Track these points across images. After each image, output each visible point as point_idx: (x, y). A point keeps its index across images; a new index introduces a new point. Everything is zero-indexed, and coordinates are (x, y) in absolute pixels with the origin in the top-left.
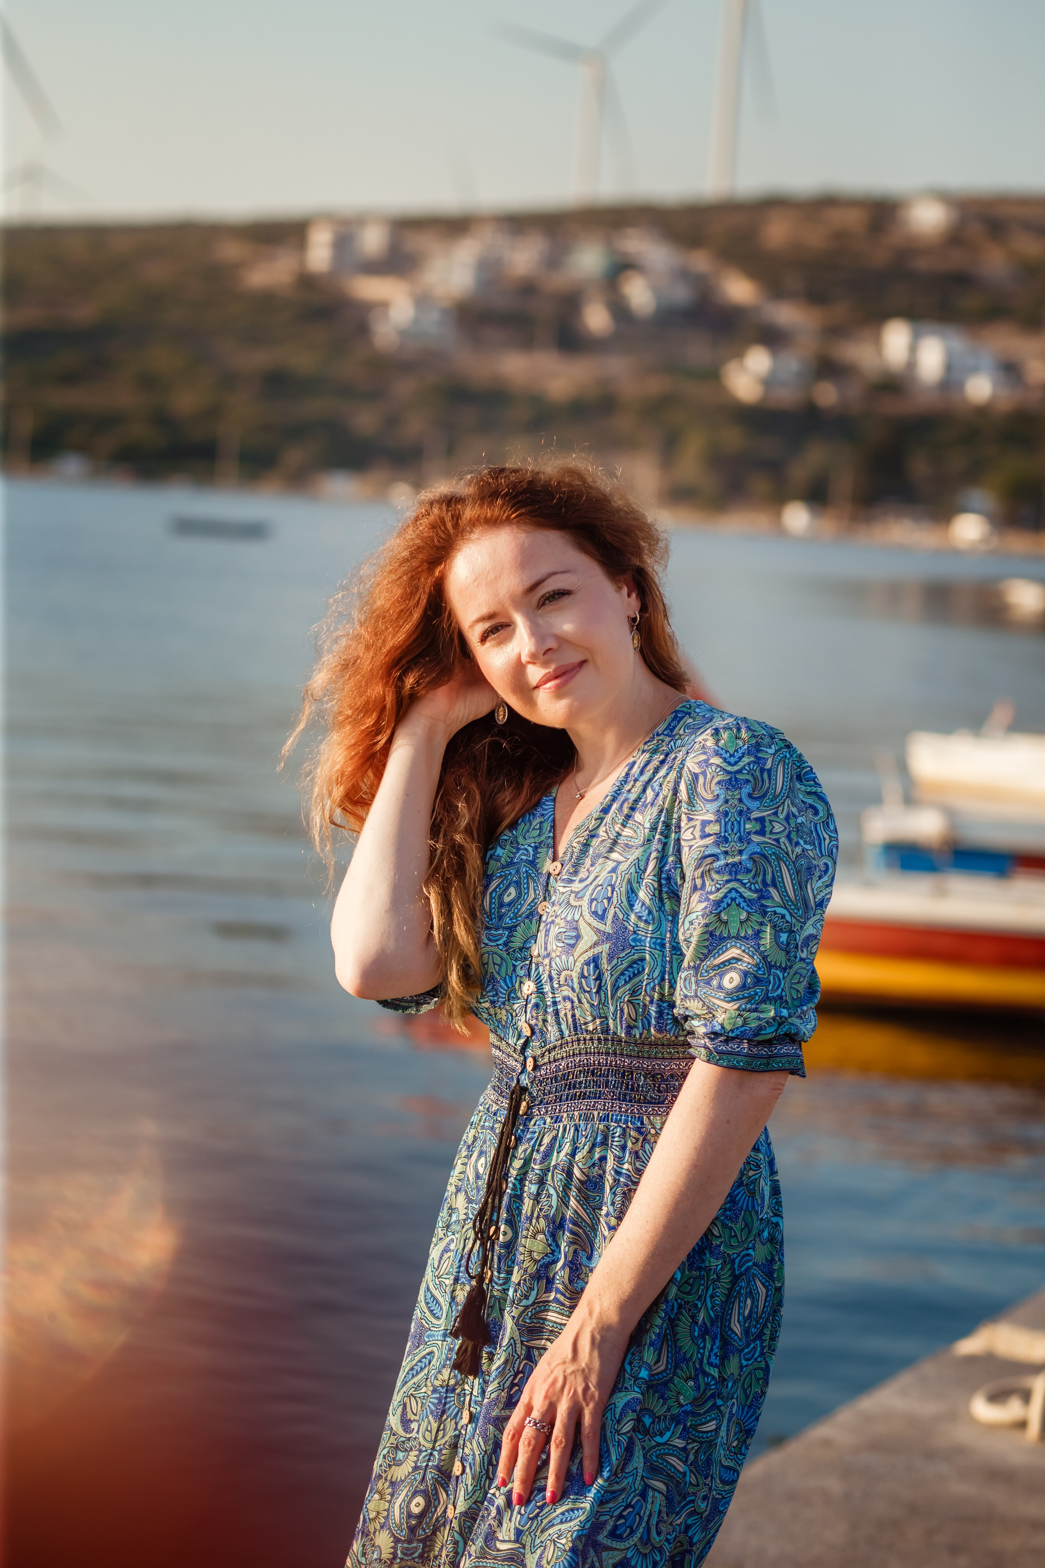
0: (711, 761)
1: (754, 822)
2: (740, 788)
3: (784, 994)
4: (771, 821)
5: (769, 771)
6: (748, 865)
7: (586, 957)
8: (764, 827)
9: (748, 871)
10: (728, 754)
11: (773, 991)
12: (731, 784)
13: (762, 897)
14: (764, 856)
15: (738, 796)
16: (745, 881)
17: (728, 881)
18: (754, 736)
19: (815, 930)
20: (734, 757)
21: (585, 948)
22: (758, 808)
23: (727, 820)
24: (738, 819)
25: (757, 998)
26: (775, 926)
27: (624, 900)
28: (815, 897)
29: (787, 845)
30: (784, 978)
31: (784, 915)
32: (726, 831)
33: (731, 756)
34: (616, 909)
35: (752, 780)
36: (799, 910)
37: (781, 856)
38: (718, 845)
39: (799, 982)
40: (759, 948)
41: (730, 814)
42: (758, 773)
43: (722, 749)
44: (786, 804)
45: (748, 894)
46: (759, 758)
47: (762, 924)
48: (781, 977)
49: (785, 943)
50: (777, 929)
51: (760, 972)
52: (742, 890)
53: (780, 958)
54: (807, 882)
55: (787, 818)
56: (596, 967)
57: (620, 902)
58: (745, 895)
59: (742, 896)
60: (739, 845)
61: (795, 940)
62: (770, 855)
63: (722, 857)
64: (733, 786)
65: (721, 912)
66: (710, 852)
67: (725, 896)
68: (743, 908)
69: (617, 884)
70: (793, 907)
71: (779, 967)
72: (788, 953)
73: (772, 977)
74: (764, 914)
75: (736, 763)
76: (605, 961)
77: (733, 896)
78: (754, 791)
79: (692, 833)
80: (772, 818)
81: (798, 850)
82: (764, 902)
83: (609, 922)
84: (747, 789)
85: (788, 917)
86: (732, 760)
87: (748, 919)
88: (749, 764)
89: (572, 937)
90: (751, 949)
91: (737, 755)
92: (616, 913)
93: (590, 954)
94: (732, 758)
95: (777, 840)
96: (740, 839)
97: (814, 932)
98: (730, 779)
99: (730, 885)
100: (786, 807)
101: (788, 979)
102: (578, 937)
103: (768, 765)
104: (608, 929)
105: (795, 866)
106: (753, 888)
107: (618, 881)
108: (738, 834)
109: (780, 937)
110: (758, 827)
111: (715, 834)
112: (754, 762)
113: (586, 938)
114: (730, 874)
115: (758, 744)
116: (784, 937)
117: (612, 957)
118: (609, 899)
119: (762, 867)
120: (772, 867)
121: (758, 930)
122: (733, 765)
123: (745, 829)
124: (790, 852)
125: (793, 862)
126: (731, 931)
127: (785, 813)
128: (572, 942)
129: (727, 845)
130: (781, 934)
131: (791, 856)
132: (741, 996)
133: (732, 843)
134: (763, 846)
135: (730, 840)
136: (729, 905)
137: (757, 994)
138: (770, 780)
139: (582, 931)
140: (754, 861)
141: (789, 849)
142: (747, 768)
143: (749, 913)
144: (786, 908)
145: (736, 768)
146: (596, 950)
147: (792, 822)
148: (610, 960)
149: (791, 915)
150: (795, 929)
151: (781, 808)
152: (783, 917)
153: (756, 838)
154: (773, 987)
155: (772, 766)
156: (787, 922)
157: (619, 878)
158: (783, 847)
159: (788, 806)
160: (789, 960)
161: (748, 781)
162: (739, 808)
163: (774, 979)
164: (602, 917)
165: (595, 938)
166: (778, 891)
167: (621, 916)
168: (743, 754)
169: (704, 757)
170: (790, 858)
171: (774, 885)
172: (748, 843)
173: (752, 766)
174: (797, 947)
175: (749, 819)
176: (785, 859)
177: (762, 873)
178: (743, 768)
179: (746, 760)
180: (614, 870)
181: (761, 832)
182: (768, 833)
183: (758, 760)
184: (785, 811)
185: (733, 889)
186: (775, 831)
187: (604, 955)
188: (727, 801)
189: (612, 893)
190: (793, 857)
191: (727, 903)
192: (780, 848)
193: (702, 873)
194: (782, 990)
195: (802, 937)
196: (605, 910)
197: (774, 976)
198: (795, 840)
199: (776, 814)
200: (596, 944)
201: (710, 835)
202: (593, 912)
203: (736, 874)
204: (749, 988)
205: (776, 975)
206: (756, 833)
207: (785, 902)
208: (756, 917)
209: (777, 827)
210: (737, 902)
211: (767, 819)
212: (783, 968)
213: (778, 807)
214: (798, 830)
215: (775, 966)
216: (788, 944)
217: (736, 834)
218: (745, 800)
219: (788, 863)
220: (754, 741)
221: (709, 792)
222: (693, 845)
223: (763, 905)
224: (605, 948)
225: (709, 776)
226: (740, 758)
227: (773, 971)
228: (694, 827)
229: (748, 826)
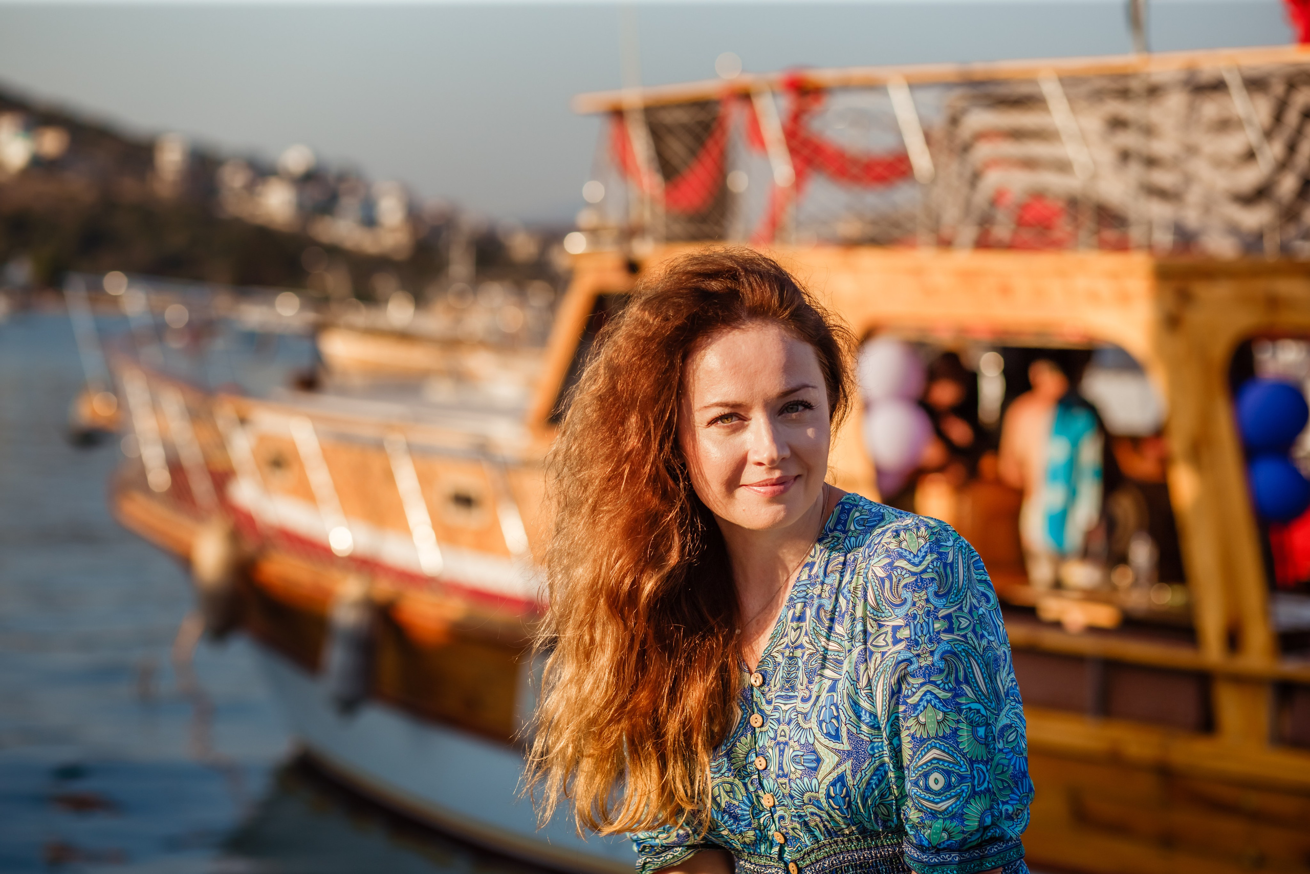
0: (896, 564)
1: (942, 621)
2: (926, 588)
3: (990, 786)
4: (957, 617)
5: (951, 564)
6: (941, 666)
7: (831, 778)
8: (951, 623)
9: (941, 671)
10: (912, 555)
11: (980, 785)
12: (917, 585)
13: (956, 696)
14: (955, 654)
15: (925, 597)
16: (938, 683)
17: (922, 685)
18: (933, 533)
19: (1009, 720)
20: (918, 557)
21: (829, 770)
22: (944, 606)
23: (916, 622)
24: (927, 620)
25: (964, 795)
26: (971, 722)
27: (852, 714)
28: (1004, 688)
29: (974, 639)
30: (987, 771)
31: (979, 710)
32: (916, 634)
33: (915, 556)
34: (847, 725)
35: (937, 578)
36: (992, 703)
37: (970, 651)
38: (910, 649)
39: (1003, 772)
40: (958, 746)
41: (918, 616)
42: (942, 570)
43: (906, 550)
44: (968, 596)
45: (942, 694)
46: (940, 554)
47: (958, 722)
48: (985, 770)
49: (983, 737)
50: (974, 725)
51: (962, 770)
52: (936, 691)
53: (981, 752)
54: (996, 674)
55: (970, 612)
56: (844, 785)
57: (848, 718)
58: (940, 696)
59: (937, 697)
60: (929, 646)
61: (992, 732)
62: (960, 652)
63: (914, 659)
64: (919, 588)
65: (918, 715)
66: (902, 657)
67: (921, 700)
68: (939, 709)
69: (839, 702)
70: (986, 701)
71: (981, 761)
72: (987, 746)
73: (975, 772)
74: (960, 711)
75: (921, 562)
76: (850, 778)
77: (929, 699)
78: (939, 588)
79: (884, 640)
80: (958, 614)
81: (984, 643)
82: (958, 700)
83: (845, 740)
84: (932, 588)
85: (983, 711)
86: (917, 560)
87: (944, 719)
88: (932, 562)
89: (812, 761)
90: (951, 748)
91: (921, 555)
92: (848, 729)
93: (834, 775)
94: (916, 559)
95: (965, 636)
96: (931, 640)
97: (1008, 722)
98: (916, 580)
99: (924, 689)
100: (968, 600)
101: (991, 772)
102: (819, 760)
103: (950, 560)
104: (846, 746)
105: (983, 659)
106: (947, 687)
107: (839, 699)
108: (928, 635)
109: (977, 732)
110: (946, 625)
111: (906, 638)
112: (937, 559)
113: (827, 761)
114: (924, 677)
115: (938, 540)
116: (981, 731)
117: (856, 772)
118: (837, 718)
119: (954, 666)
120: (963, 664)
121: (955, 729)
122: (917, 565)
123: (934, 629)
124: (978, 646)
125: (981, 656)
126: (930, 732)
127: (968, 607)
128: (814, 765)
129: (918, 648)
130: (979, 729)
131: (978, 649)
132: (949, 796)
133: (923, 645)
134: (952, 644)
135: (921, 642)
136: (925, 708)
137: (963, 791)
138: (953, 573)
139: (822, 754)
140: (946, 660)
141: (976, 643)
142: (930, 566)
143: (945, 713)
144: (980, 703)
145: (921, 568)
146: (840, 770)
147: (975, 614)
148: (854, 777)
149: (986, 708)
150: (991, 722)
151: (964, 602)
152: (978, 711)
153: (945, 637)
154: (979, 781)
155: (953, 560)
156: (983, 716)
157: (839, 696)
158: (971, 642)
159: (970, 598)
160: (989, 752)
161: (933, 579)
162: (926, 609)
163: (978, 773)
164: (836, 737)
165: (836, 759)
166: (971, 687)
167: (854, 731)
168: (926, 552)
169: (887, 561)
170: (978, 652)
171: (967, 682)
172: (938, 643)
173: (935, 563)
174: (994, 739)
175: (937, 618)
176: (973, 654)
177: (954, 671)
178: (928, 567)
179: (929, 558)
180: (832, 689)
181: (950, 630)
182: (956, 629)
183: (942, 556)
184: (968, 604)
185: (928, 691)
186: (962, 626)
187: (849, 772)
188: (914, 604)
189: (838, 712)
190: (980, 650)
191: (924, 706)
192: (968, 643)
193: (898, 679)
194: (988, 782)
195: (998, 728)
196: (837, 730)
197: (977, 771)
198: (980, 632)
199: (961, 609)
200: (838, 764)
201: (901, 640)
202: (826, 734)
203: (930, 676)
204: (955, 787)
205: (979, 770)
206: (945, 631)
207: (979, 697)
208: (952, 716)
209: (963, 622)
210: (933, 704)
211: (954, 615)
212: (985, 761)
213: (962, 602)
214: (981, 622)
215: (977, 761)
216: (986, 737)
217: (926, 636)
218: (932, 600)
219: (976, 658)
220: (933, 538)
221: (897, 597)
222: (886, 652)
223: (958, 703)
224: (848, 765)
225: (894, 580)
226: (924, 557)
227: (975, 766)
228: (886, 633)
229: (937, 625)
